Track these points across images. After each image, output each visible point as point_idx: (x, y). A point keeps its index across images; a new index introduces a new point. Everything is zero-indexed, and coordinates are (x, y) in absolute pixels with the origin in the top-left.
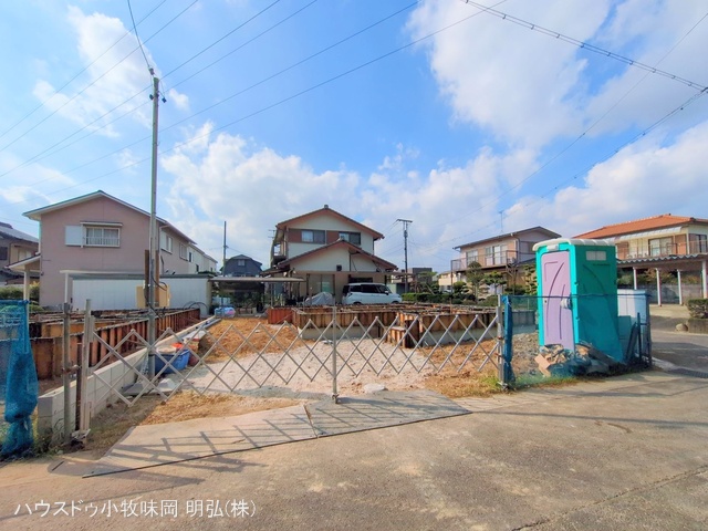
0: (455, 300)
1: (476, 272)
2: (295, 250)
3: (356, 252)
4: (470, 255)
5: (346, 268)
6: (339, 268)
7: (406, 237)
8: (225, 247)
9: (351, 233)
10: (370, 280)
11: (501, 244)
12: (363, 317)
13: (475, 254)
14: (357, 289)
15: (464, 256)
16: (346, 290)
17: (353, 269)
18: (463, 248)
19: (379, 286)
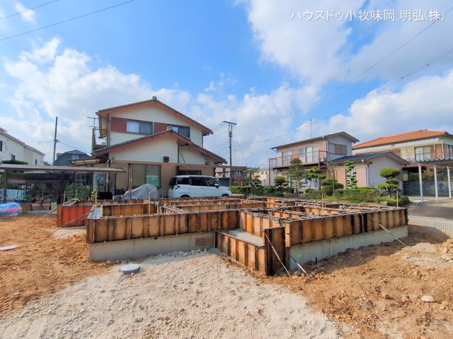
0: (277, 193)
1: (298, 168)
2: (117, 138)
3: (185, 144)
4: (284, 155)
5: (174, 159)
6: (166, 159)
7: (231, 136)
8: (56, 141)
9: (179, 127)
10: (199, 172)
11: (312, 145)
12: (194, 219)
13: (290, 154)
14: (185, 182)
15: (280, 154)
16: (173, 183)
17: (182, 162)
18: (279, 148)
19: (209, 179)
